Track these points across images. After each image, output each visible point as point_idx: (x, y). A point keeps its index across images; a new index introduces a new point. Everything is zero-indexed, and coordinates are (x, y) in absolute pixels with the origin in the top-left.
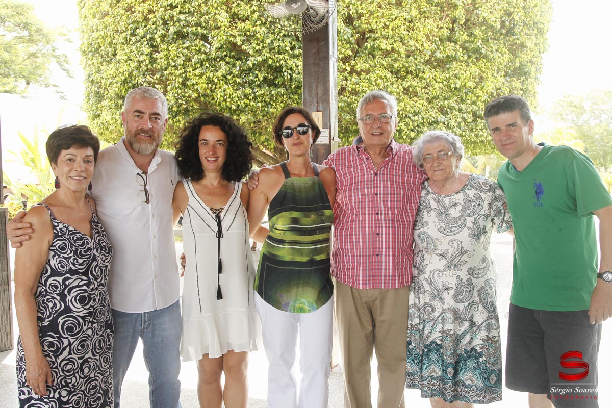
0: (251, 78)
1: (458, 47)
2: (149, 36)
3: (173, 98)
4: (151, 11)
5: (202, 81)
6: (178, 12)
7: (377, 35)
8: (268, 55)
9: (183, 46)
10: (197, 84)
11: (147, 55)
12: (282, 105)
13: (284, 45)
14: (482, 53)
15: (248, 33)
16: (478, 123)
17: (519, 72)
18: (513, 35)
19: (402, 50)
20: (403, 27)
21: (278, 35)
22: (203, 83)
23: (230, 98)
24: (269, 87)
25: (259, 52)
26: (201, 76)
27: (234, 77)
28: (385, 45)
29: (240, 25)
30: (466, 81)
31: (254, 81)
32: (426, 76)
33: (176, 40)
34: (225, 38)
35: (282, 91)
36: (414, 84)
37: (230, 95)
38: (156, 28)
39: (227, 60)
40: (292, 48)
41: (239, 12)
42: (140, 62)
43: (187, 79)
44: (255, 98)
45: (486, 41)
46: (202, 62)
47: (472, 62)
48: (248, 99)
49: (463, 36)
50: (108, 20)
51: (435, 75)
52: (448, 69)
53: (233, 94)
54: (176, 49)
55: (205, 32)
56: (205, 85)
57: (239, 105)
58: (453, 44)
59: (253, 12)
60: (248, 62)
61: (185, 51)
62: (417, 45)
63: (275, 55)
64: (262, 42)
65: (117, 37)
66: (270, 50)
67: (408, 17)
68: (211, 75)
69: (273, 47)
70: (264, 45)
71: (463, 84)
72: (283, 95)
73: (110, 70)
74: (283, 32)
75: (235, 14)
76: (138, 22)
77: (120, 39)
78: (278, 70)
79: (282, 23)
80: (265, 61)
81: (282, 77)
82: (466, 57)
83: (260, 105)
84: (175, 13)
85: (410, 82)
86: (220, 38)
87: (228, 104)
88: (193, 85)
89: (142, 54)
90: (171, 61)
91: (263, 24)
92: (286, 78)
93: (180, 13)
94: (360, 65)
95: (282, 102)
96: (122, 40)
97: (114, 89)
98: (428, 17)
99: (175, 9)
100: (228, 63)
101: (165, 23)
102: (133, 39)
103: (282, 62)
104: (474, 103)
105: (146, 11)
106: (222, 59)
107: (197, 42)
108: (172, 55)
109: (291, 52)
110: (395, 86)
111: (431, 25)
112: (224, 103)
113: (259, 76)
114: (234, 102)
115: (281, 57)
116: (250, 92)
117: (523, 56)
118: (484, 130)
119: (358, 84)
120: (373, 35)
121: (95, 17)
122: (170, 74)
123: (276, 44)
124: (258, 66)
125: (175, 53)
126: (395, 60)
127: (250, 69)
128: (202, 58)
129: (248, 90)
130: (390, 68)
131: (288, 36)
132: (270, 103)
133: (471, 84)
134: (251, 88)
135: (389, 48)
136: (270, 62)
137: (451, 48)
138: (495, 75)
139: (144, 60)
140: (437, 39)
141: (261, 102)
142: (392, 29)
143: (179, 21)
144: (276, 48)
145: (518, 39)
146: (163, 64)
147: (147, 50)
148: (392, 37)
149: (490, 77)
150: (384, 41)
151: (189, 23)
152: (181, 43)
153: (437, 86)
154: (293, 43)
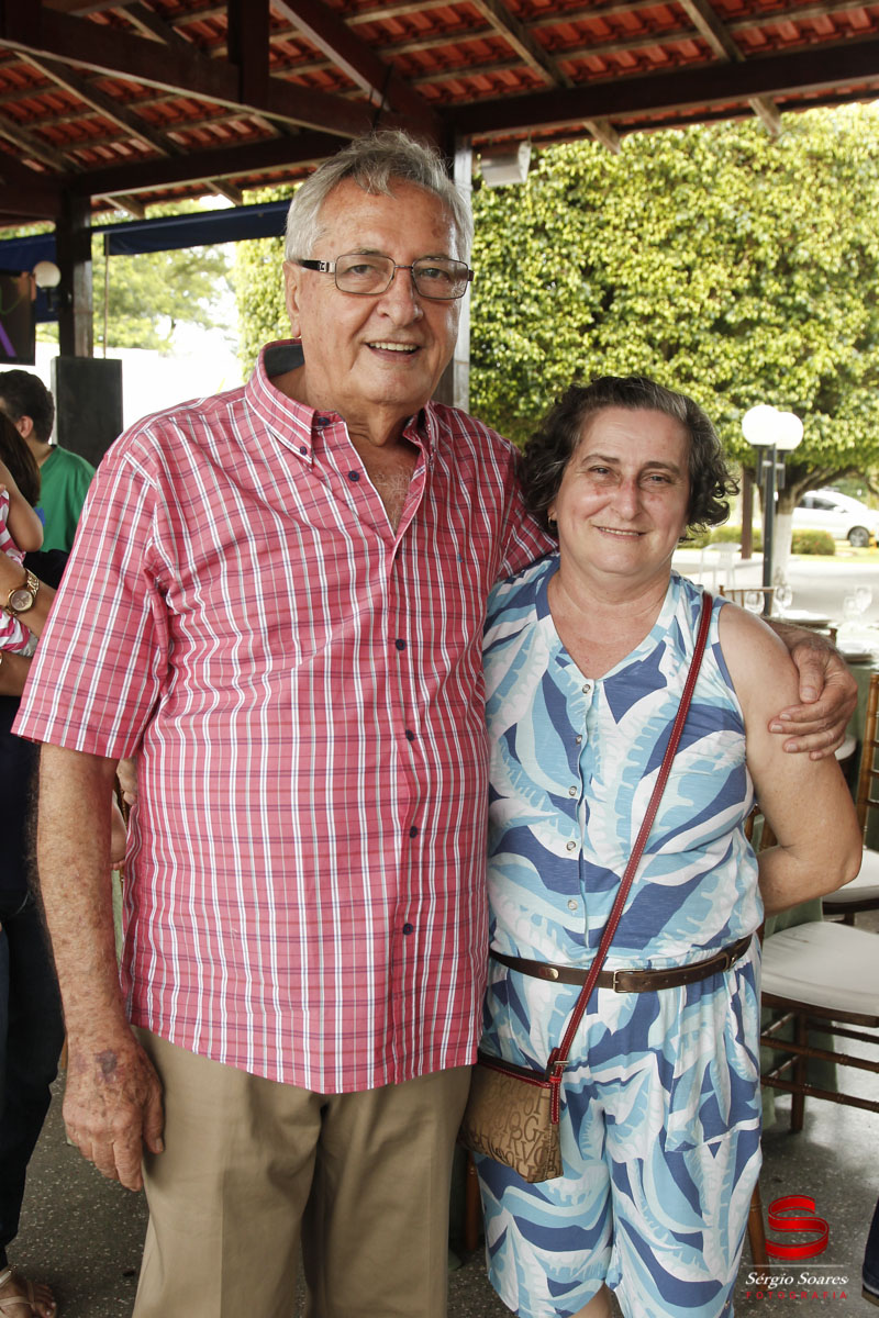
7: (630, 293)
12: (496, 394)
19: (669, 312)
20: (669, 279)
28: (642, 306)
32: (708, 349)
36: (689, 362)
40: (508, 314)
45: (816, 293)
49: (773, 287)
52: (748, 338)
65: (279, 294)
67: (679, 264)
74: (494, 291)
82: (781, 319)
85: (683, 359)
94: (606, 335)
98: (715, 262)
103: (492, 334)
104: (793, 389)
109: (505, 319)
110: (659, 365)
111: (719, 272)
115: (491, 326)
120: (623, 293)
121: (252, 261)
123: (484, 309)
126: (660, 328)
130: (650, 340)
133: (787, 361)
135: (648, 310)
140: (728, 294)
142: (654, 283)
148: (655, 293)
150: (640, 301)
153: (726, 365)
154: (509, 307)
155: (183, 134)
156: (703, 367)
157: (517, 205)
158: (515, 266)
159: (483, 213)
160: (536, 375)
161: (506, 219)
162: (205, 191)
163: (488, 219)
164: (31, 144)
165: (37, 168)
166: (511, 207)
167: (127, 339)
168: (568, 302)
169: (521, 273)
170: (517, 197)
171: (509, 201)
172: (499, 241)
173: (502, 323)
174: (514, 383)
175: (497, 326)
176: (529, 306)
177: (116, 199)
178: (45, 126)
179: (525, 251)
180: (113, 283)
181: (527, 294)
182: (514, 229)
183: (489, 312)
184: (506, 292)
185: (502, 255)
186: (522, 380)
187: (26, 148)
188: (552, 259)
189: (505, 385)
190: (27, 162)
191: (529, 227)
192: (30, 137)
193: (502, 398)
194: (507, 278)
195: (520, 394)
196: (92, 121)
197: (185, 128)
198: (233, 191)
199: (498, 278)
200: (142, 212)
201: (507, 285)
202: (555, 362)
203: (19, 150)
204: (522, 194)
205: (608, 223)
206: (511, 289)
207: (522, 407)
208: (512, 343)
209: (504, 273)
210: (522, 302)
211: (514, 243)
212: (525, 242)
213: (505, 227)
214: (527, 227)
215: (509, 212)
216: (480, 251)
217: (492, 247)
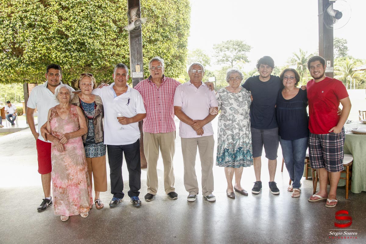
0: (69, 47)
1: (159, 35)
2: (11, 25)
3: (27, 57)
5: (43, 49)
6: (30, 14)
8: (78, 37)
9: (32, 31)
10: (41, 50)
11: (10, 35)
12: (85, 61)
13: (86, 32)
14: (168, 38)
15: (68, 26)
16: (168, 68)
17: (182, 46)
18: (179, 30)
21: (83, 27)
22: (45, 50)
23: (59, 57)
24: (78, 52)
25: (73, 36)
26: (43, 46)
27: (60, 47)
29: (63, 22)
30: (163, 50)
31: (70, 50)
33: (28, 28)
34: (56, 28)
35: (86, 54)
37: (59, 56)
38: (16, 21)
39: (57, 39)
40: (90, 34)
41: (63, 16)
43: (35, 48)
44: (71, 57)
46: (43, 40)
47: (165, 41)
48: (68, 58)
51: (151, 47)
52: (156, 44)
53: (60, 55)
54: (29, 32)
55: (45, 24)
56: (45, 51)
57: (63, 60)
58: (157, 34)
59: (70, 16)
60: (68, 40)
61: (34, 34)
62: (144, 34)
63: (81, 37)
64: (75, 30)
66: (79, 34)
68: (49, 46)
69: (80, 33)
70: (76, 32)
71: (162, 51)
72: (85, 56)
74: (85, 26)
75: (60, 16)
79: (84, 22)
80: (76, 40)
81: (84, 47)
82: (162, 39)
83: (74, 60)
84: (28, 15)
86: (53, 28)
87: (58, 60)
88: (39, 51)
89: (7, 34)
90: (25, 38)
91: (75, 22)
92: (88, 48)
94: (120, 42)
95: (84, 59)
99: (28, 13)
100: (57, 40)
101: (21, 19)
103: (85, 40)
104: (166, 59)
106: (54, 38)
107: (41, 29)
108: (27, 35)
109: (89, 36)
112: (56, 60)
113: (73, 47)
114: (61, 59)
115: (84, 38)
116: (69, 54)
117: (183, 39)
118: (170, 71)
119: (119, 51)
123: (82, 32)
124: (74, 42)
125: (29, 34)
127: (69, 43)
128: (43, 37)
129: (68, 54)
131: (87, 28)
132: (79, 60)
133: (165, 51)
134: (69, 52)
136: (79, 40)
137: (157, 35)
138: (174, 47)
139: (10, 38)
140: (151, 31)
141: (75, 59)
143: (30, 18)
144: (82, 34)
145: (181, 32)
146: (21, 40)
147: (10, 32)
149: (172, 48)
151: (36, 20)
152: (31, 29)
153: (152, 52)
156: (146, 53)
160: (100, 54)
168: (109, 31)
174: (92, 57)
188: (104, 17)
193: (87, 61)
202: (105, 50)
205: (120, 7)
207: (94, 65)
209: (87, 20)
216: (80, 12)
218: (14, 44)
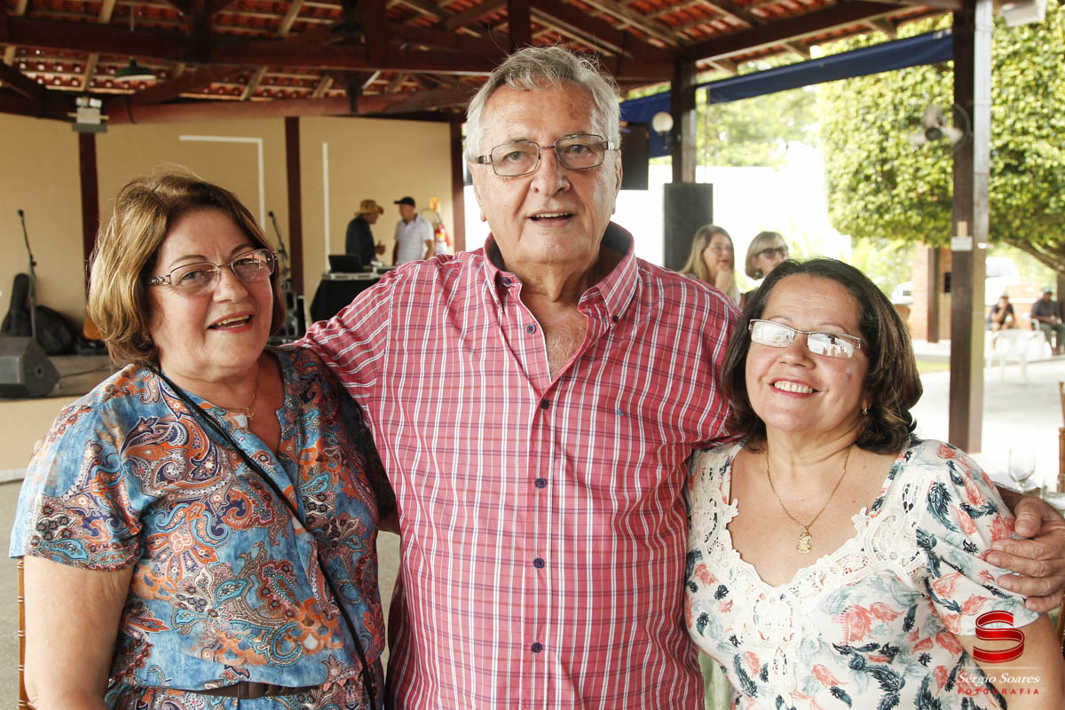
2: (878, 123)
3: (904, 191)
4: (881, 95)
6: (909, 95)
8: (1009, 138)
10: (929, 174)
11: (877, 143)
12: (1029, 195)
13: (1029, 124)
21: (1022, 113)
24: (1012, 176)
26: (933, 165)
38: (886, 114)
40: (1040, 128)
42: (870, 152)
43: (917, 170)
50: (841, 103)
73: (840, 159)
76: (869, 107)
77: (851, 125)
78: (1020, 155)
80: (1006, 145)
83: (1000, 196)
84: (905, 97)
88: (925, 176)
89: (872, 142)
90: (901, 149)
91: (1005, 102)
93: (912, 95)
96: (853, 127)
97: (844, 182)
101: (896, 108)
102: (864, 126)
103: (1025, 145)
105: (877, 95)
109: (1037, 133)
115: (1024, 139)
121: (828, 98)
122: (902, 165)
139: (874, 150)
147: (876, 137)
154: (1040, 122)
155: (764, 10)
157: (1048, 36)
158: (1046, 87)
159: (1018, 46)
161: (1039, 49)
162: (780, 51)
163: (1022, 50)
164: (653, 28)
165: (659, 44)
166: (1044, 39)
167: (750, 159)
169: (1052, 93)
170: (1049, 29)
171: (1042, 33)
172: (1032, 67)
173: (1035, 136)
174: (1045, 185)
175: (1030, 138)
176: (1059, 120)
177: (716, 62)
178: (663, 14)
179: (1055, 74)
180: (740, 118)
181: (1057, 110)
182: (1046, 56)
183: (1023, 128)
184: (1039, 110)
185: (1035, 79)
186: (1053, 182)
187: (649, 31)
189: (1037, 187)
190: (653, 42)
191: (1060, 53)
192: (651, 24)
193: (1035, 198)
194: (1039, 97)
195: (1051, 195)
196: (696, 7)
197: (763, 5)
198: (803, 48)
199: (1030, 98)
200: (735, 69)
201: (1039, 104)
203: (646, 34)
204: (1053, 26)
206: (1042, 107)
207: (1052, 205)
208: (1042, 152)
209: (1036, 93)
210: (1053, 117)
211: (1045, 68)
212: (1056, 66)
213: (1037, 55)
214: (1057, 54)
215: (1041, 43)
217: (1026, 72)
218: (884, 161)
